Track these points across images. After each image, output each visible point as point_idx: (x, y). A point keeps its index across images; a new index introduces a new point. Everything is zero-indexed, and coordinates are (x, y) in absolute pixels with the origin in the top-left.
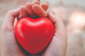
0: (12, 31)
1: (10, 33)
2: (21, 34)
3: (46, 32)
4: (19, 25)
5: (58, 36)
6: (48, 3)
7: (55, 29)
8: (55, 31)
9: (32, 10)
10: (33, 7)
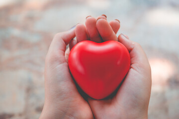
0: (64, 62)
1: (61, 65)
2: (80, 68)
3: (119, 63)
4: (75, 55)
5: (137, 69)
6: (119, 21)
7: (132, 59)
8: (132, 62)
9: (96, 29)
10: (97, 23)
